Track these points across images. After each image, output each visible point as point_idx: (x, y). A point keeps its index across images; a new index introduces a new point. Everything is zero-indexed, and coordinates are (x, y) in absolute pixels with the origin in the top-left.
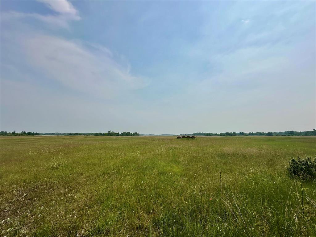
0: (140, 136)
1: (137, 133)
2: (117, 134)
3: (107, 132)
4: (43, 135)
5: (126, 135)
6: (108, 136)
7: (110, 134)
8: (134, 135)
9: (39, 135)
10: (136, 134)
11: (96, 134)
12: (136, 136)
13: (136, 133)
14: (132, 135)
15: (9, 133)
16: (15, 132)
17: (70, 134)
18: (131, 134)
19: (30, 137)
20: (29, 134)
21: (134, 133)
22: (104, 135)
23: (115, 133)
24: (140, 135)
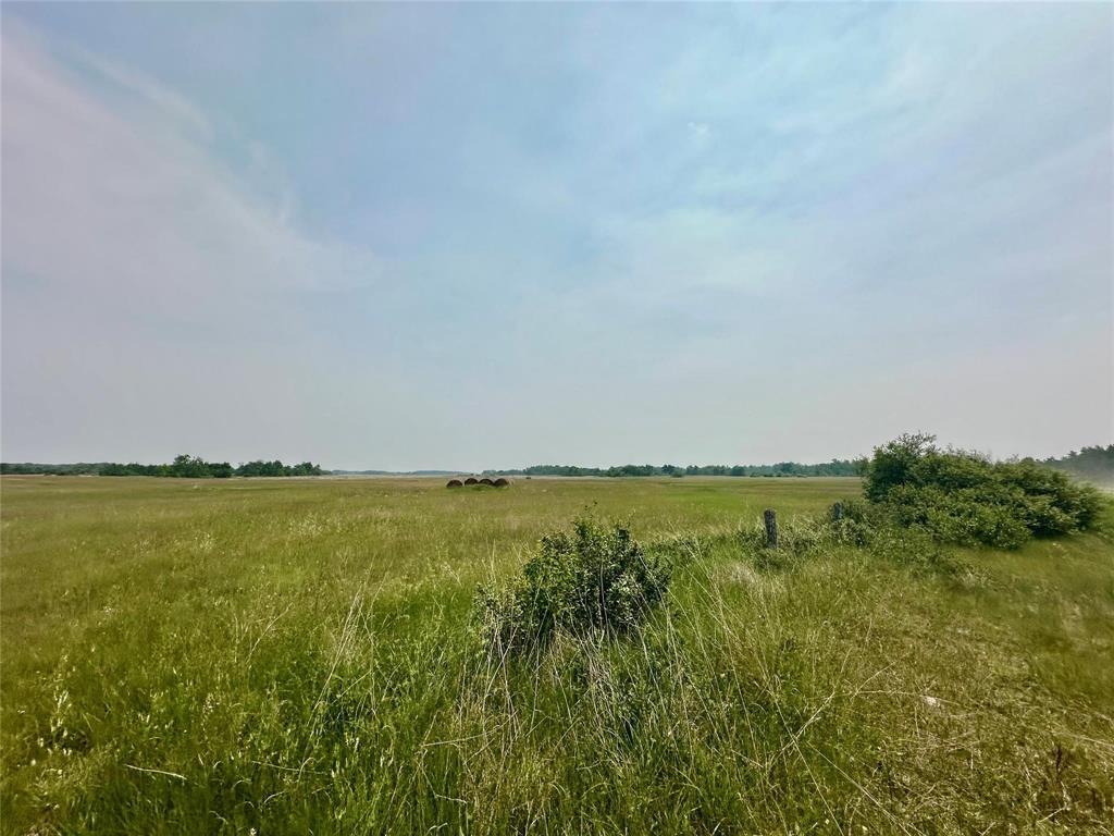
1: (314, 465)
2: (222, 471)
5: (261, 474)
6: (175, 476)
7: (185, 468)
8: (297, 475)
10: (307, 469)
12: (306, 477)
13: (308, 466)
14: (288, 472)
21: (298, 467)
23: (211, 466)
24: (325, 473)
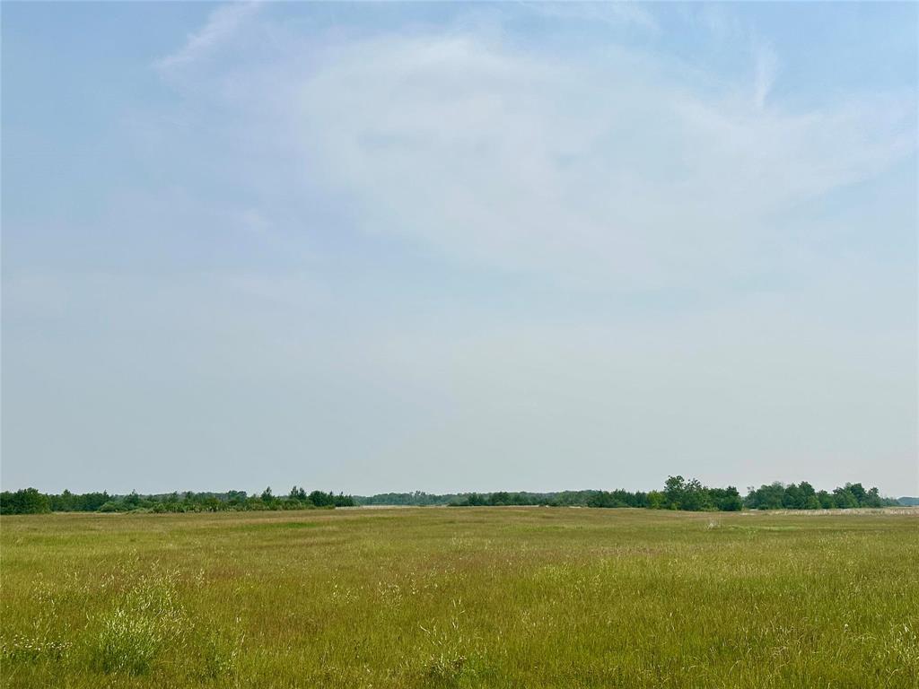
0: (888, 511)
1: (867, 489)
2: (726, 500)
3: (661, 487)
4: (365, 507)
5: (784, 506)
6: (670, 508)
7: (680, 497)
8: (841, 505)
9: (351, 505)
10: (855, 495)
11: (600, 500)
12: (862, 511)
13: (856, 490)
14: (825, 501)
15: (253, 499)
16: (272, 494)
17: (474, 500)
18: (823, 494)
19: (322, 514)
20: (319, 500)
21: (839, 492)
22: (640, 501)
23: (712, 493)
24: (890, 503)
